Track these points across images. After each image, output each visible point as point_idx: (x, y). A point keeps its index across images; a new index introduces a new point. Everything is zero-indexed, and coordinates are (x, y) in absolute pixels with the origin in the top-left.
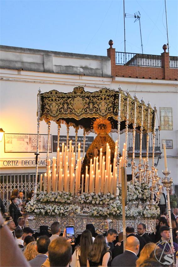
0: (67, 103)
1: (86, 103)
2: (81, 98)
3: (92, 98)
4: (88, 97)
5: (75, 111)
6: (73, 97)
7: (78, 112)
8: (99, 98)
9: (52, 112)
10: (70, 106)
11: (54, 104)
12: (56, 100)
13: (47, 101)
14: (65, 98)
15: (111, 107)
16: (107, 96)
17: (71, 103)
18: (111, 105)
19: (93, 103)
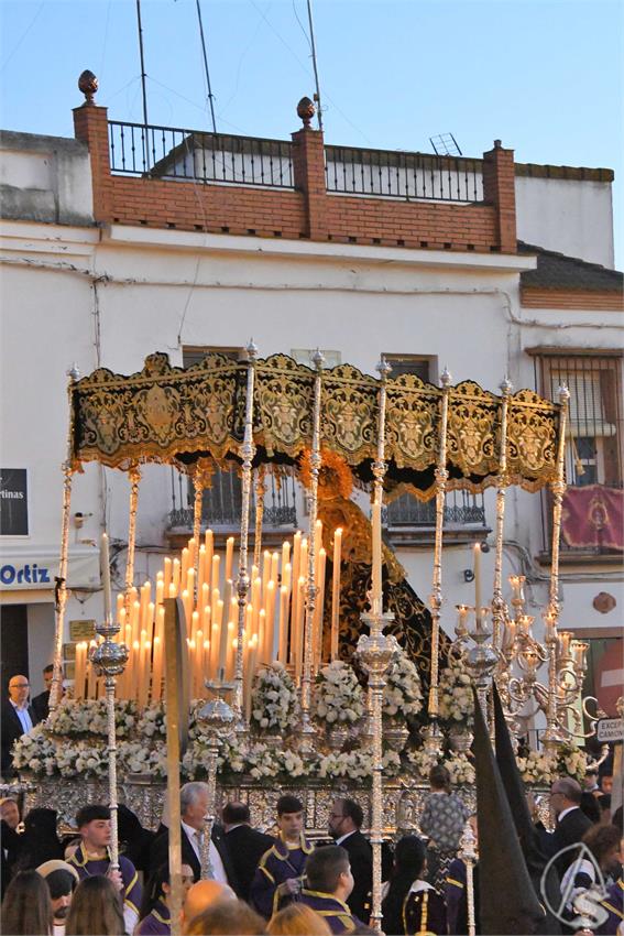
0: (132, 408)
1: (174, 404)
2: (162, 390)
3: (185, 387)
4: (176, 386)
5: (155, 433)
6: (143, 388)
7: (163, 436)
8: (203, 385)
9: (103, 442)
10: (141, 418)
11: (104, 414)
12: (106, 400)
13: (87, 404)
14: (127, 394)
16: (221, 377)
17: (141, 409)
18: (230, 407)
19: (191, 402)
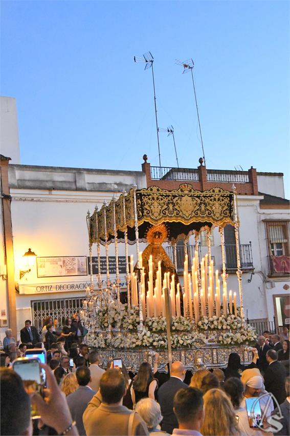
0: (172, 203)
1: (196, 204)
3: (203, 198)
5: (183, 214)
6: (179, 196)
7: (187, 215)
8: (212, 198)
9: (153, 215)
10: (176, 207)
11: (156, 204)
12: (158, 199)
13: (146, 199)
14: (170, 197)
15: (226, 210)
16: (221, 196)
17: (177, 203)
18: (226, 207)
19: (205, 204)
